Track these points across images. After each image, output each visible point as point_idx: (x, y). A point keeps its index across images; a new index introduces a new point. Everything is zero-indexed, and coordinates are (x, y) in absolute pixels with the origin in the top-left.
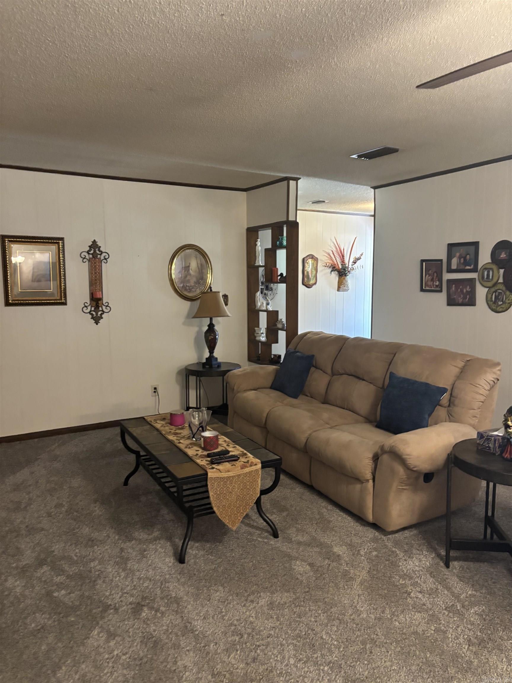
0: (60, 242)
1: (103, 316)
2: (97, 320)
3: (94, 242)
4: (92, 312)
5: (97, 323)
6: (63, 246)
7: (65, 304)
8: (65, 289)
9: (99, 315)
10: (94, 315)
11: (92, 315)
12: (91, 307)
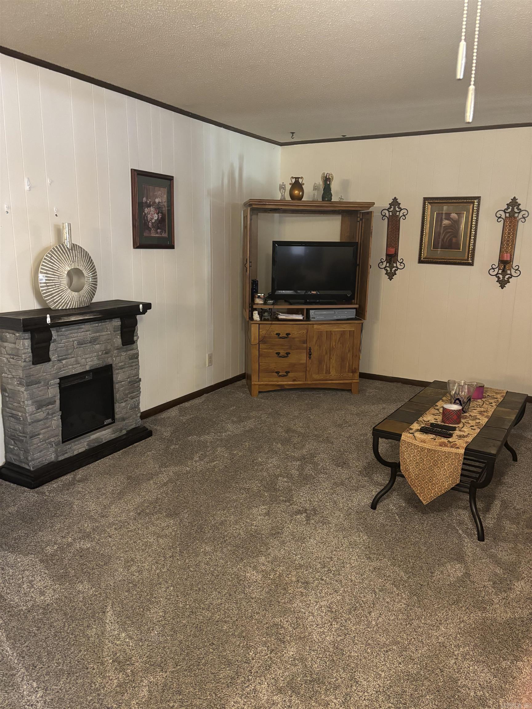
0: (475, 201)
1: (510, 280)
2: (503, 284)
3: (514, 199)
4: (498, 275)
5: (502, 287)
6: (479, 205)
7: (472, 264)
8: (474, 249)
9: (506, 279)
10: (500, 278)
11: (499, 278)
12: (499, 269)
